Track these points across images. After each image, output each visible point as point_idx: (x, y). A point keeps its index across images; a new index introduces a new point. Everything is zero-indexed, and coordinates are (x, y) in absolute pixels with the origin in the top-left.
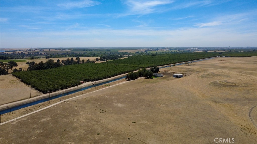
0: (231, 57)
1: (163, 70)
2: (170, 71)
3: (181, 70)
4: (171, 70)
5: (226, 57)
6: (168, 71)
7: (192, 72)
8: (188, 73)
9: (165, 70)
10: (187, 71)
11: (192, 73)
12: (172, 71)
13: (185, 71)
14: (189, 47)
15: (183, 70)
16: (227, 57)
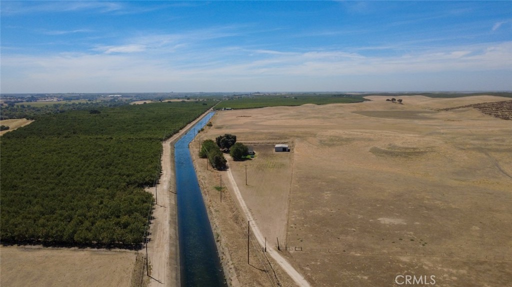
0: (234, 109)
5: (225, 109)
14: (103, 94)
16: (227, 109)
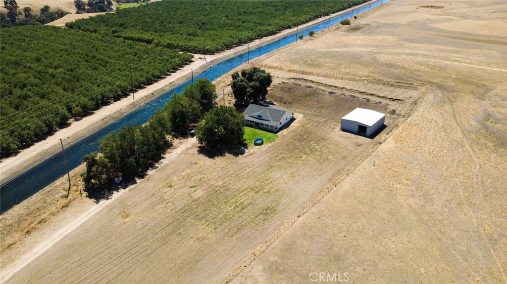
1: (281, 69)
2: (310, 74)
3: (360, 73)
4: (315, 71)
6: (303, 73)
7: (410, 86)
8: (398, 93)
9: (290, 71)
10: (385, 79)
11: (414, 94)
12: (318, 75)
13: (379, 82)
15: (364, 72)
